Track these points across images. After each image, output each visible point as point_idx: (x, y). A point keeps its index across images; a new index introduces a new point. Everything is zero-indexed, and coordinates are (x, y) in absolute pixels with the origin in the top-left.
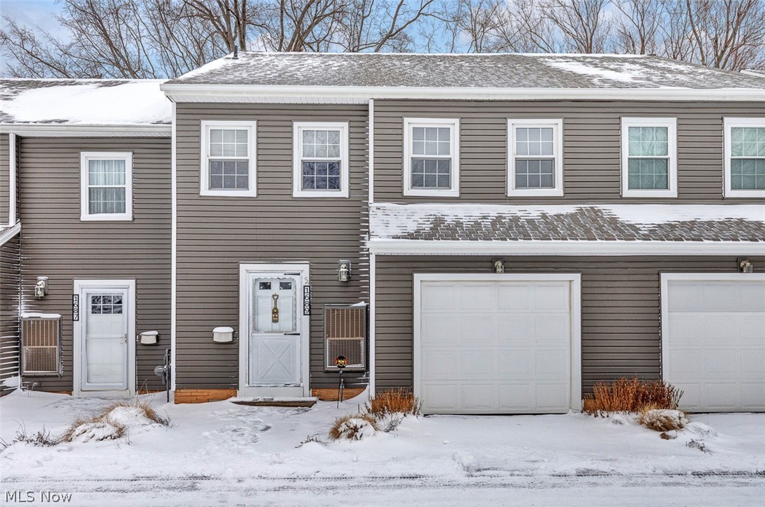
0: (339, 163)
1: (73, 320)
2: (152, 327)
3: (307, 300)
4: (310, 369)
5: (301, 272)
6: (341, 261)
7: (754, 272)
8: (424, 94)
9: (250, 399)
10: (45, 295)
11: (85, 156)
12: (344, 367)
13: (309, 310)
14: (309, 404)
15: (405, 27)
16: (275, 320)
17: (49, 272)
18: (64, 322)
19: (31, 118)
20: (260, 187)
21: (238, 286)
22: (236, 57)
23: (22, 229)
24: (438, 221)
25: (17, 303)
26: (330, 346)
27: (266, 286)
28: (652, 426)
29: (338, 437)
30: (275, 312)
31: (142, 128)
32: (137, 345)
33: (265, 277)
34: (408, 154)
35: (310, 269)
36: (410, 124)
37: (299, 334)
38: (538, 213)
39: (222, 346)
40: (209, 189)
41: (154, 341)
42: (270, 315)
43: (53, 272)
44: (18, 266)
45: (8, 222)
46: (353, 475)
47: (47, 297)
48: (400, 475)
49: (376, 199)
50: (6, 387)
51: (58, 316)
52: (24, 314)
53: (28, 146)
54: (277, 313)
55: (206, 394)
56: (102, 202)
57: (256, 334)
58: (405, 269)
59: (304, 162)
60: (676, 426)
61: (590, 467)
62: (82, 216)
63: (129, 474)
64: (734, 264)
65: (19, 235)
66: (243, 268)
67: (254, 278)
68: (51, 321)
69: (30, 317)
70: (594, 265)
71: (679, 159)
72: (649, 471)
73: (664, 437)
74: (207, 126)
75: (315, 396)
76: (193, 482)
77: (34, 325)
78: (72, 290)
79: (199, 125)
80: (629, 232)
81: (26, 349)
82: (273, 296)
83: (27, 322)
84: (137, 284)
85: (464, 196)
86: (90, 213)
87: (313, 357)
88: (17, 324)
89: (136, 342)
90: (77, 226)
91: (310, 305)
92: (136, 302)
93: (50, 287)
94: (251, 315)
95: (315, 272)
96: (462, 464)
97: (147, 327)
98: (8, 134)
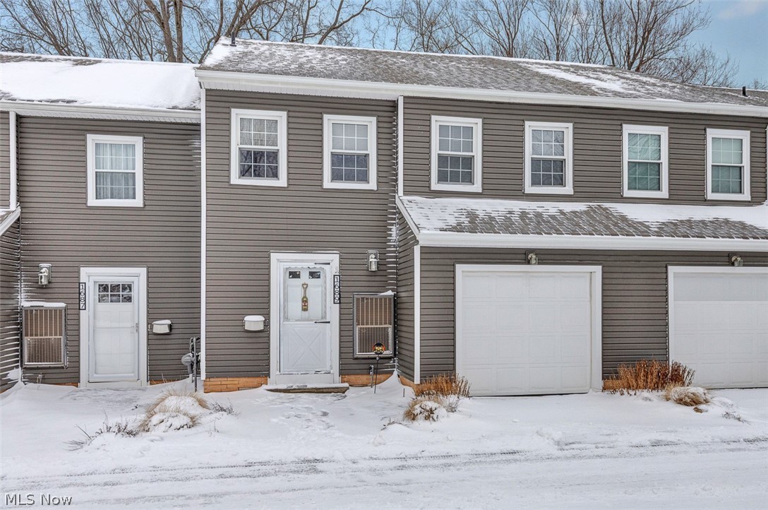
0: (367, 156)
1: (80, 309)
2: (163, 316)
3: (337, 289)
4: (340, 356)
5: (330, 262)
6: (370, 251)
7: (744, 265)
8: (452, 94)
9: (284, 387)
10: (49, 282)
11: (92, 139)
12: (381, 353)
13: (339, 299)
14: (343, 390)
15: (349, 20)
16: (305, 309)
17: (52, 259)
18: (69, 312)
19: (36, 96)
20: (291, 177)
21: (269, 274)
22: (233, 44)
23: (22, 213)
24: (472, 216)
25: (17, 292)
26: (360, 333)
27: (295, 275)
28: (681, 401)
29: (414, 419)
30: (305, 301)
31: (159, 113)
32: (148, 334)
33: (294, 266)
34: (435, 151)
35: (340, 258)
36: (437, 121)
37: (329, 322)
38: (555, 210)
39: (253, 335)
40: (239, 178)
41: (167, 331)
42: (300, 304)
43: (57, 259)
44: (18, 253)
45: (9, 206)
46: (458, 453)
47: (52, 285)
48: (499, 451)
49: (406, 193)
50: (10, 380)
51: (62, 305)
52: (26, 304)
53: (28, 125)
54: (306, 301)
55: (236, 382)
56: (109, 186)
57: (287, 323)
58: (447, 260)
59: (333, 154)
60: (702, 401)
61: (660, 438)
62: (89, 201)
63: (240, 460)
64: (727, 259)
65: (18, 219)
66: (274, 257)
67: (285, 267)
68: (56, 311)
69: (31, 306)
70: (612, 258)
71: (670, 164)
72: (709, 440)
73: (697, 410)
74: (237, 114)
75: (344, 382)
76: (311, 465)
77: (36, 315)
78: (79, 277)
79: (229, 113)
80: (642, 229)
81: (27, 340)
82: (303, 285)
83: (29, 311)
84: (148, 272)
85: (485, 193)
86: (97, 198)
87: (343, 344)
88: (17, 313)
89: (148, 332)
90: (83, 211)
91: (340, 294)
92: (148, 290)
93: (54, 275)
94: (282, 303)
95: (344, 261)
96: (553, 439)
97: (158, 316)
98: (8, 113)
